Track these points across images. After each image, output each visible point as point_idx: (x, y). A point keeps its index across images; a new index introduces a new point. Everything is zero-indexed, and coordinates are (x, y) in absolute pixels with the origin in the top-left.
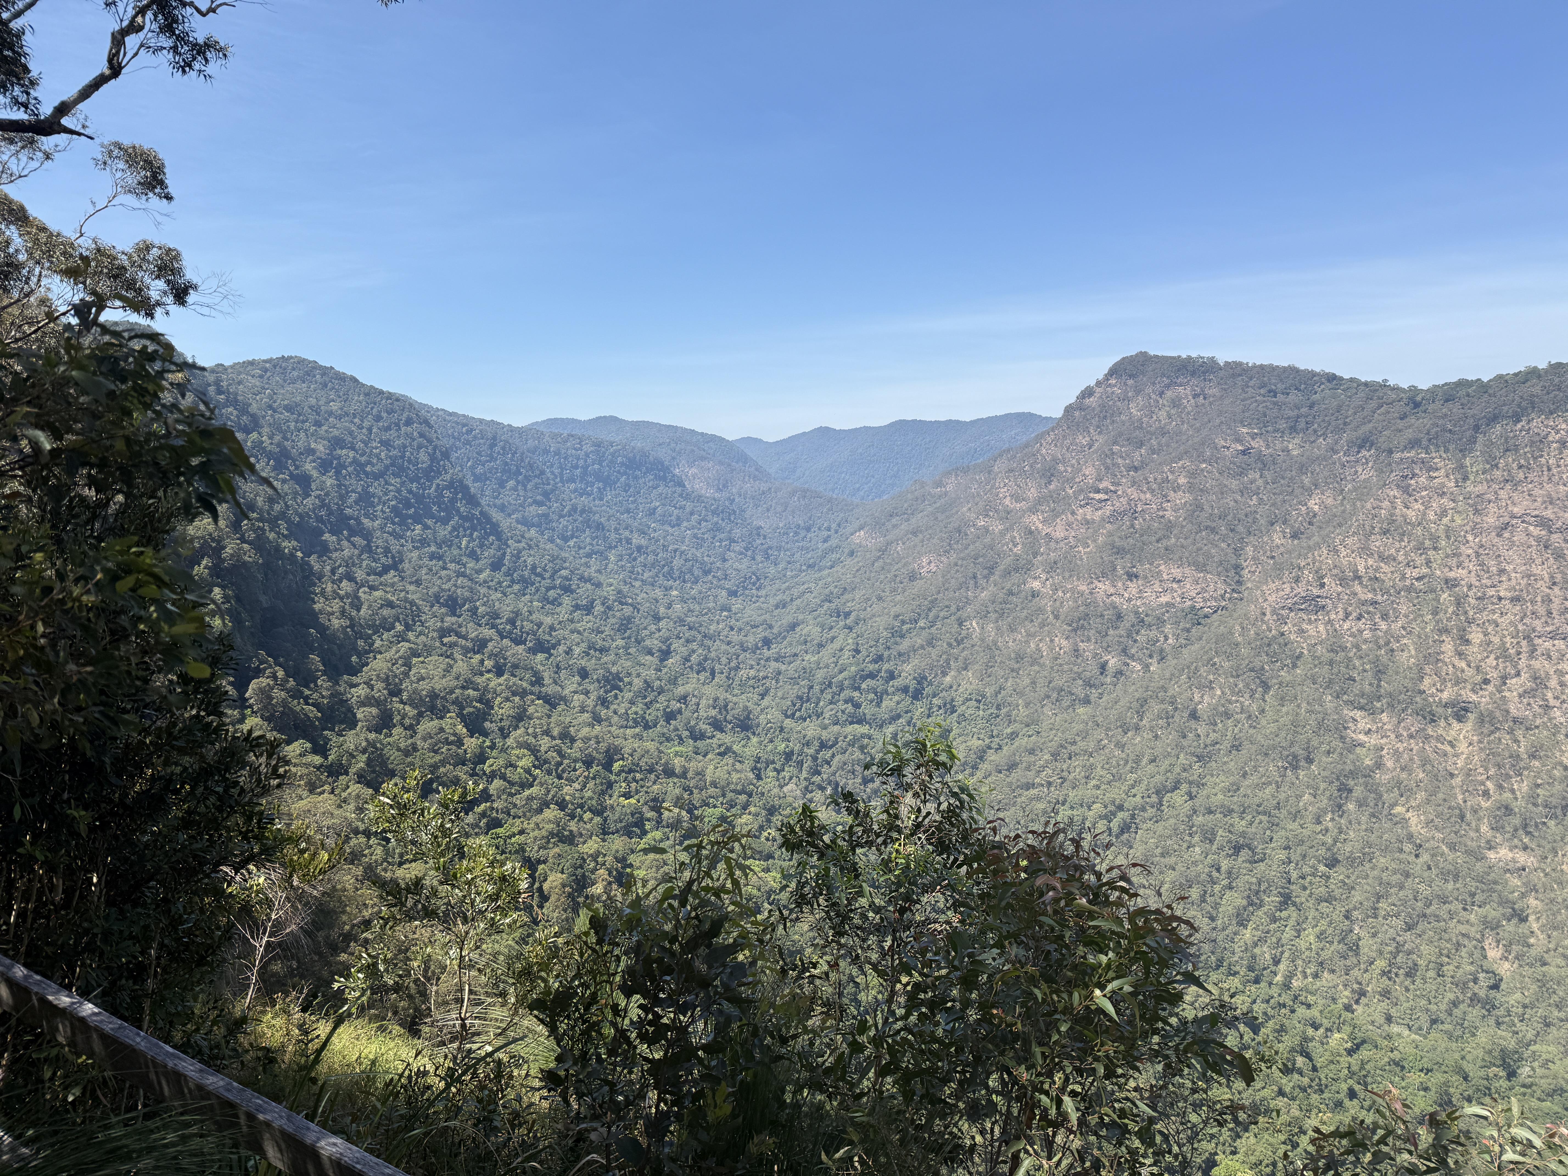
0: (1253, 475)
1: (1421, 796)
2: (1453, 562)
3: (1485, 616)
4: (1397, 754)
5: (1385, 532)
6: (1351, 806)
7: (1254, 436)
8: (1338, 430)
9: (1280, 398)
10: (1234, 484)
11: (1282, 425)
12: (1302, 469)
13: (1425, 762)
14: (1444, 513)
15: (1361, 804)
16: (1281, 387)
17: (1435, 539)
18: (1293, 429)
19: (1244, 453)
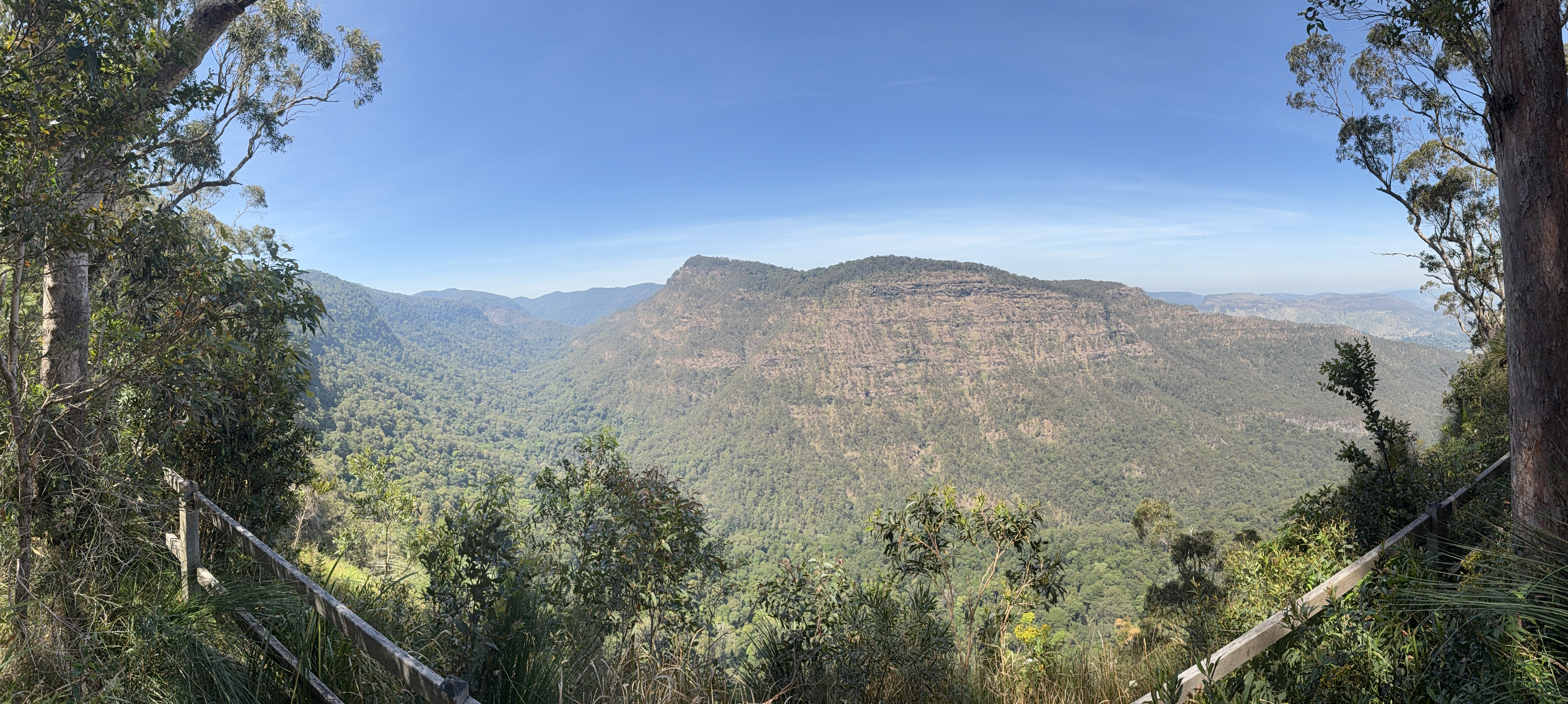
0: (746, 309)
1: (819, 436)
2: (822, 341)
3: (834, 361)
4: (809, 421)
5: (797, 331)
6: (794, 445)
7: (745, 292)
8: (777, 289)
9: (754, 275)
10: (739, 313)
11: (756, 287)
12: (765, 306)
13: (819, 422)
14: (817, 322)
15: (798, 444)
16: (754, 271)
17: (815, 332)
18: (760, 289)
19: (742, 299)
